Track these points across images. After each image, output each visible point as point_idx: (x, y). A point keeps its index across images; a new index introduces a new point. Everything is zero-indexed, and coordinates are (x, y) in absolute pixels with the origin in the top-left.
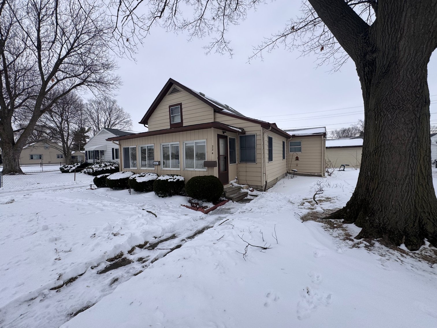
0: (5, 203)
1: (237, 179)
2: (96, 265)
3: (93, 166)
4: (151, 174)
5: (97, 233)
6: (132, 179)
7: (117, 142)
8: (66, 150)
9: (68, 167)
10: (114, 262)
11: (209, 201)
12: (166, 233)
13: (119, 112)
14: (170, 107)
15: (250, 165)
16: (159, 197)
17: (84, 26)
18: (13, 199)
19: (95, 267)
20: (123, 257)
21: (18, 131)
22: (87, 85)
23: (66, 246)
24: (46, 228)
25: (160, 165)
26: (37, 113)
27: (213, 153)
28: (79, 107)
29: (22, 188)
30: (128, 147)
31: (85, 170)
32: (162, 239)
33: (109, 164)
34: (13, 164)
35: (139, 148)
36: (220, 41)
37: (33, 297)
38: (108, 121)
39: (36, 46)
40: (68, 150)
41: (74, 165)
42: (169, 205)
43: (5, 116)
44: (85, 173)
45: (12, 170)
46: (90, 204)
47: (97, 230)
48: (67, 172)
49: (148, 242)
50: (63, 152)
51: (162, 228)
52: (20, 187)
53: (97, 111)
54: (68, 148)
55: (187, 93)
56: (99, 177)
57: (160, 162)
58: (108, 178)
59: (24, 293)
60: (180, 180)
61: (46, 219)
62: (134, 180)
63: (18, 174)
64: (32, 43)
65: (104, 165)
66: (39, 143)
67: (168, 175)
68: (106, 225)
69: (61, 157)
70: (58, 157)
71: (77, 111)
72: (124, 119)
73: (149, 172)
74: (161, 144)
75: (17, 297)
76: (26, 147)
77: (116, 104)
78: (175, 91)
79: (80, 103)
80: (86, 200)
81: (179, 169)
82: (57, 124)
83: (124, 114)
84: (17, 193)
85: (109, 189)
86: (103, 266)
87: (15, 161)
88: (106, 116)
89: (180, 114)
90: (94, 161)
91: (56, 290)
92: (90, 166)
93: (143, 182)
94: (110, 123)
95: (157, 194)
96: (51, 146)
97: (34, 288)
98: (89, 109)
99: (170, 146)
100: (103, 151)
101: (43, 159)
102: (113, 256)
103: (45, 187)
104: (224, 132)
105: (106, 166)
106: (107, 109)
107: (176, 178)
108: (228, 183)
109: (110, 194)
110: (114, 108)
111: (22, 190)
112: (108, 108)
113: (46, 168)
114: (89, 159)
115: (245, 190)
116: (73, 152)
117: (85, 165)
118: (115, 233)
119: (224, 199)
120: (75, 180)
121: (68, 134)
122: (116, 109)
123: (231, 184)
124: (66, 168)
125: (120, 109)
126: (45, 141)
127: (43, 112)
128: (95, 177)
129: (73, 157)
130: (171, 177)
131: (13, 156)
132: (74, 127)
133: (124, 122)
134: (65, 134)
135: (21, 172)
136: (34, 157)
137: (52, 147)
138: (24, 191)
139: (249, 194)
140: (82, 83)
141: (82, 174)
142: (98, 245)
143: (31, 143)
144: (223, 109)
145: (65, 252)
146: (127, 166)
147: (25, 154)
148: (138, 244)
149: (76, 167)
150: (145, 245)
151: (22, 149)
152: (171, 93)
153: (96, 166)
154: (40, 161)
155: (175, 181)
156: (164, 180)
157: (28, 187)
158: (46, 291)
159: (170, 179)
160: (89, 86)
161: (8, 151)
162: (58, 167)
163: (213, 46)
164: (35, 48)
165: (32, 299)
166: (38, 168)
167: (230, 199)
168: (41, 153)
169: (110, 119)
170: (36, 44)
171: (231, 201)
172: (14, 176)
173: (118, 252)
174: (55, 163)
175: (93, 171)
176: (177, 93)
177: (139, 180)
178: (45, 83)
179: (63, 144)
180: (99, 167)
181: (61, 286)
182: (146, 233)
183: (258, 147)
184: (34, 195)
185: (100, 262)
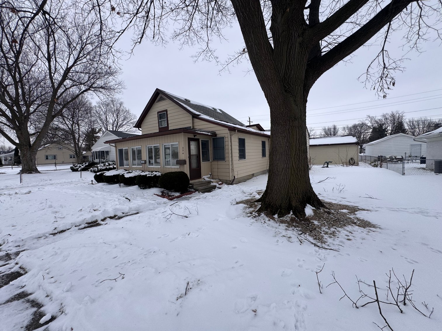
0: (24, 193)
1: (210, 175)
2: (78, 225)
3: (98, 165)
4: (138, 171)
5: (83, 209)
6: (121, 175)
7: (114, 145)
8: (78, 151)
9: (77, 166)
10: (90, 225)
11: (176, 191)
12: (132, 211)
13: (126, 113)
14: (158, 113)
15: (221, 163)
16: (141, 188)
17: (88, 37)
18: (30, 191)
19: (78, 226)
20: (97, 223)
21: (34, 134)
22: (93, 91)
23: (62, 215)
24: (51, 207)
25: (146, 163)
26: (50, 118)
27: (183, 153)
28: (89, 110)
29: (37, 183)
30: (122, 148)
31: (92, 169)
32: (128, 214)
33: (112, 163)
34: (30, 164)
35: (130, 149)
36: (206, 50)
37: (40, 236)
38: (116, 122)
39: (47, 58)
40: (79, 150)
41: (83, 164)
42: (145, 194)
43: (22, 123)
44: (91, 171)
45: (29, 170)
46: (86, 194)
47: (83, 207)
48: (77, 170)
49: (117, 215)
50: (75, 153)
51: (129, 208)
52: (36, 183)
53: (105, 113)
54: (80, 148)
55: (170, 102)
56: (98, 174)
57: (146, 161)
58: (104, 174)
59: (35, 234)
60: (157, 175)
61: (52, 202)
62: (123, 175)
63: (35, 173)
64: (43, 56)
65: (108, 164)
66: (53, 144)
67: (149, 171)
68: (90, 204)
69: (74, 157)
70: (71, 157)
71: (87, 113)
72: (131, 120)
73: (136, 169)
74: (146, 146)
75: (31, 235)
76: (42, 148)
77: (123, 106)
78: (162, 99)
79: (89, 106)
80: (84, 191)
81: (160, 167)
82: (68, 126)
83: (131, 115)
84: (32, 187)
85: (106, 183)
86: (83, 226)
87: (31, 161)
88: (113, 118)
89: (166, 119)
90: (100, 161)
91: (53, 235)
92: (96, 165)
93: (130, 177)
94: (117, 124)
95: (140, 186)
96: (63, 147)
97: (41, 232)
98: (98, 111)
99: (153, 148)
100: (108, 151)
101: (57, 159)
102: (90, 221)
103: (56, 183)
104: (195, 136)
105: (109, 165)
106: (115, 111)
107: (153, 174)
108: (201, 178)
109: (105, 187)
110: (121, 110)
111: (37, 185)
112: (115, 109)
113: (58, 167)
114: (97, 158)
115: (214, 184)
116: (84, 152)
117: (92, 164)
118: (95, 209)
119: (193, 190)
120: (81, 177)
121: (79, 136)
122: (123, 110)
123: (204, 178)
124: (75, 167)
125: (127, 111)
126: (58, 143)
127: (54, 117)
128: (95, 174)
129: (85, 157)
130: (151, 173)
131: (30, 157)
132: (84, 128)
133: (131, 123)
134: (77, 136)
135: (37, 171)
136: (49, 157)
137: (65, 148)
138: (39, 186)
139: (217, 187)
140: (89, 89)
141: (89, 172)
142: (82, 215)
143: (46, 145)
144: (200, 115)
145: (61, 218)
146: (122, 164)
147: (40, 154)
148: (109, 216)
149: (84, 166)
150: (114, 217)
151: (37, 150)
152: (159, 101)
153: (101, 165)
154: (54, 161)
155: (152, 176)
156: (144, 175)
157: (42, 183)
158: (47, 235)
159: (149, 174)
160: (96, 92)
161: (26, 152)
162: (69, 167)
163: (200, 55)
164: (45, 59)
165: (40, 238)
166: (53, 168)
167: (196, 190)
168: (55, 154)
169: (118, 120)
170: (46, 55)
171: (197, 192)
172: (31, 174)
173: (94, 220)
174: (68, 163)
175: (98, 169)
176: (164, 101)
177: (127, 176)
178: (55, 91)
179: (75, 145)
180: (103, 165)
181: (56, 234)
182: (116, 210)
183: (226, 147)
184: (46, 188)
185: (81, 224)
